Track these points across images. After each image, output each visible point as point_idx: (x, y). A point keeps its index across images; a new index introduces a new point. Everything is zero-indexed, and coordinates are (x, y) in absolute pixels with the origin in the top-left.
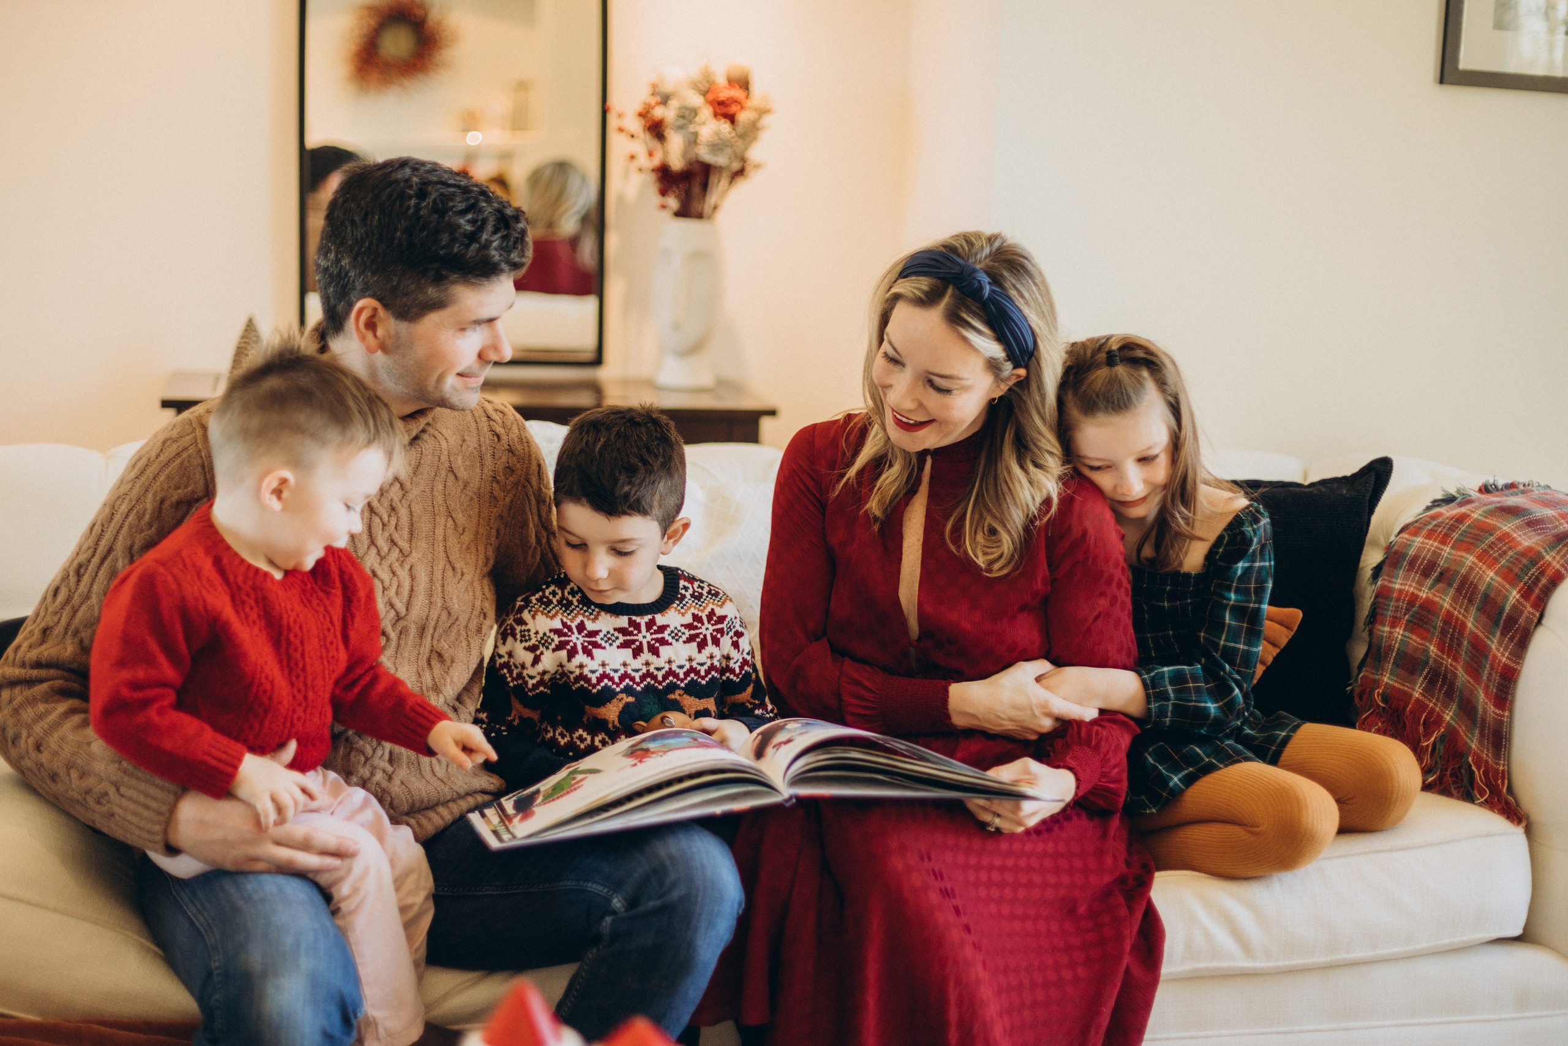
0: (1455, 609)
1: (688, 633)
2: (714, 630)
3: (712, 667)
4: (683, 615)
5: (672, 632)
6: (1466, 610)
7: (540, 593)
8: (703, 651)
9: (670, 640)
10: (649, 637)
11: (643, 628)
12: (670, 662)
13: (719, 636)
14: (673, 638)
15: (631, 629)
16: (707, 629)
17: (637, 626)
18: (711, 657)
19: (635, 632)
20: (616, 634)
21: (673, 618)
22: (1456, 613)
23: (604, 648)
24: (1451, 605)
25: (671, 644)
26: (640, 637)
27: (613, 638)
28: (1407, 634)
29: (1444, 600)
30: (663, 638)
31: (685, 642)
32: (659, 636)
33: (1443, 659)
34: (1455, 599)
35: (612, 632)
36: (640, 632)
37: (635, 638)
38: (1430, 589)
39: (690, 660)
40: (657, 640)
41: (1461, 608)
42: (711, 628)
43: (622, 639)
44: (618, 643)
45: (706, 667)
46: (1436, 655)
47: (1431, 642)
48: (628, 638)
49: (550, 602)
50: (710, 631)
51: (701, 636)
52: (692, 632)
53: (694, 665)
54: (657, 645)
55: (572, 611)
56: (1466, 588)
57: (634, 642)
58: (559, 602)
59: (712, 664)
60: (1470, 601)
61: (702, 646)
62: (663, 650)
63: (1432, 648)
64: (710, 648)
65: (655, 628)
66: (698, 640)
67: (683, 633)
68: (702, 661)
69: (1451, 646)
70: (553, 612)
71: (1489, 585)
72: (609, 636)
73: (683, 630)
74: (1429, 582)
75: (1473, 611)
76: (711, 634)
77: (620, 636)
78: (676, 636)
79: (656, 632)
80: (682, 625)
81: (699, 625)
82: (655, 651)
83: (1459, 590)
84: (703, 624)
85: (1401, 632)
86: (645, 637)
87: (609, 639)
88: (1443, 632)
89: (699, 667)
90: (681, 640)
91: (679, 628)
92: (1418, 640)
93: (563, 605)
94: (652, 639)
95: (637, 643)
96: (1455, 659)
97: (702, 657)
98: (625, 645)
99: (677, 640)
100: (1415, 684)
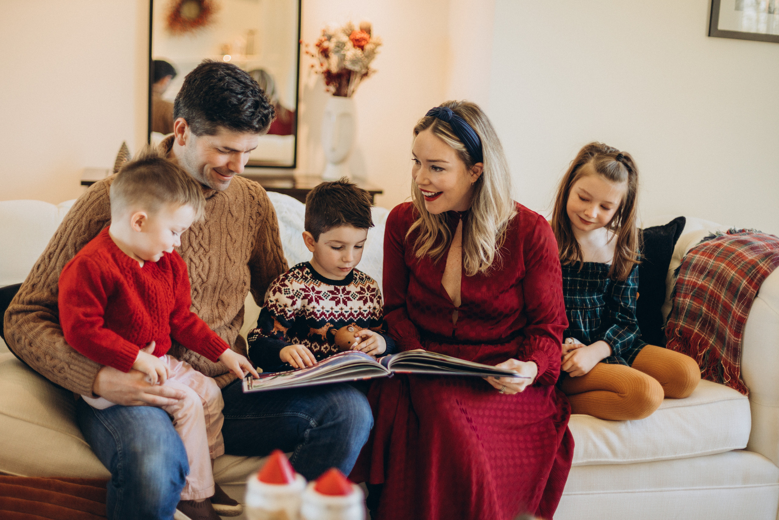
0: (715, 289)
1: (359, 296)
2: (371, 295)
3: (369, 313)
4: (356, 287)
5: (352, 295)
6: (721, 290)
8: (366, 304)
9: (352, 298)
11: (341, 291)
12: (351, 309)
13: (373, 298)
14: (353, 297)
15: (335, 292)
16: (367, 294)
17: (338, 290)
18: (370, 308)
19: (337, 293)
20: (329, 293)
21: (352, 288)
22: (716, 291)
23: (324, 300)
24: (713, 288)
25: (352, 300)
26: (339, 296)
27: (327, 295)
28: (691, 301)
29: (710, 285)
30: (349, 297)
31: (358, 300)
32: (347, 296)
33: (709, 314)
34: (715, 285)
35: (327, 292)
36: (339, 293)
37: (337, 296)
38: (703, 280)
39: (360, 308)
40: (346, 298)
41: (718, 288)
43: (331, 296)
44: (329, 298)
45: (367, 312)
46: (706, 312)
47: (703, 305)
48: (334, 296)
50: (369, 295)
51: (365, 298)
52: (361, 295)
53: (362, 311)
54: (346, 300)
55: (308, 282)
56: (721, 279)
57: (336, 298)
59: (370, 311)
60: (723, 285)
61: (365, 302)
62: (349, 303)
63: (704, 308)
64: (369, 304)
65: (345, 292)
66: (364, 299)
67: (357, 296)
68: (365, 309)
69: (713, 307)
70: (300, 281)
71: (732, 278)
72: (325, 294)
73: (357, 294)
74: (703, 276)
75: (724, 290)
76: (369, 297)
77: (330, 294)
79: (346, 294)
80: (356, 292)
81: (364, 292)
82: (345, 303)
83: (717, 280)
84: (365, 292)
85: (689, 301)
87: (326, 296)
88: (709, 301)
89: (364, 312)
90: (356, 299)
91: (355, 293)
92: (697, 304)
93: (304, 279)
94: (344, 297)
95: (338, 299)
96: (715, 314)
97: (365, 308)
98: (333, 299)
99: (354, 299)
100: (695, 325)
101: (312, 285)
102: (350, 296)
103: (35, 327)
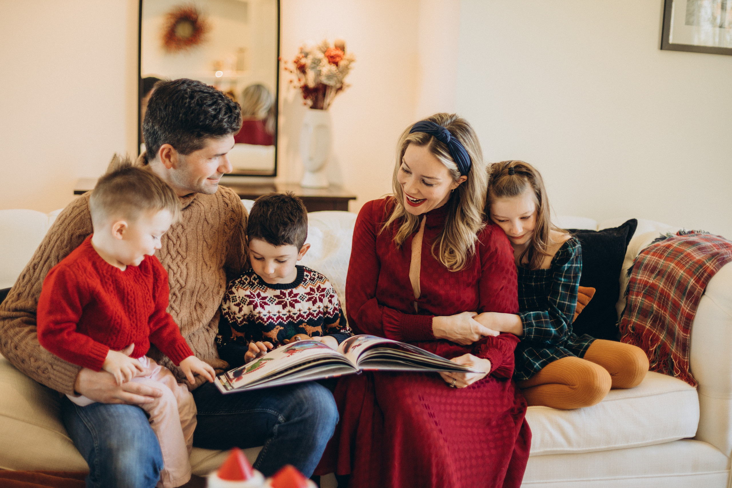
0: (665, 288)
1: (308, 297)
4: (306, 288)
5: (301, 297)
6: (670, 288)
7: (240, 279)
8: (315, 305)
10: (290, 299)
11: (287, 295)
12: (300, 310)
13: (322, 297)
14: (301, 299)
15: (281, 296)
16: (317, 294)
17: (284, 294)
18: (319, 307)
19: (283, 297)
20: (275, 298)
21: (301, 290)
22: (666, 289)
23: (269, 305)
24: (663, 286)
25: (300, 302)
26: (286, 299)
28: (643, 299)
29: (660, 284)
30: (296, 300)
31: (306, 301)
32: (295, 299)
33: (660, 311)
34: (665, 283)
35: (273, 297)
36: (285, 297)
37: (283, 300)
38: (654, 279)
39: (309, 309)
40: (293, 301)
41: (668, 287)
42: (319, 294)
43: (277, 300)
44: (275, 302)
45: (317, 312)
46: (657, 309)
47: (654, 304)
48: (280, 300)
49: (244, 283)
51: (314, 298)
52: (310, 296)
54: (294, 303)
55: (254, 288)
56: (670, 278)
57: (283, 301)
58: (249, 283)
59: (320, 311)
60: (672, 284)
61: (314, 302)
62: (297, 305)
64: (318, 303)
65: (293, 295)
66: (312, 300)
67: (306, 297)
68: (315, 310)
69: (663, 305)
70: (246, 288)
71: (681, 277)
72: (271, 299)
73: (306, 295)
74: (653, 276)
75: (673, 289)
76: (319, 297)
77: (277, 299)
78: (302, 298)
79: (293, 297)
80: (305, 293)
83: (667, 279)
84: (315, 292)
85: (641, 298)
86: (288, 299)
87: (271, 300)
88: (660, 298)
89: (313, 312)
90: (305, 300)
91: (304, 295)
92: (648, 302)
93: (250, 285)
94: (291, 300)
96: (665, 311)
97: (315, 308)
98: (279, 303)
99: (303, 300)
100: (647, 322)
101: (258, 291)
102: (298, 298)
103: (20, 332)
